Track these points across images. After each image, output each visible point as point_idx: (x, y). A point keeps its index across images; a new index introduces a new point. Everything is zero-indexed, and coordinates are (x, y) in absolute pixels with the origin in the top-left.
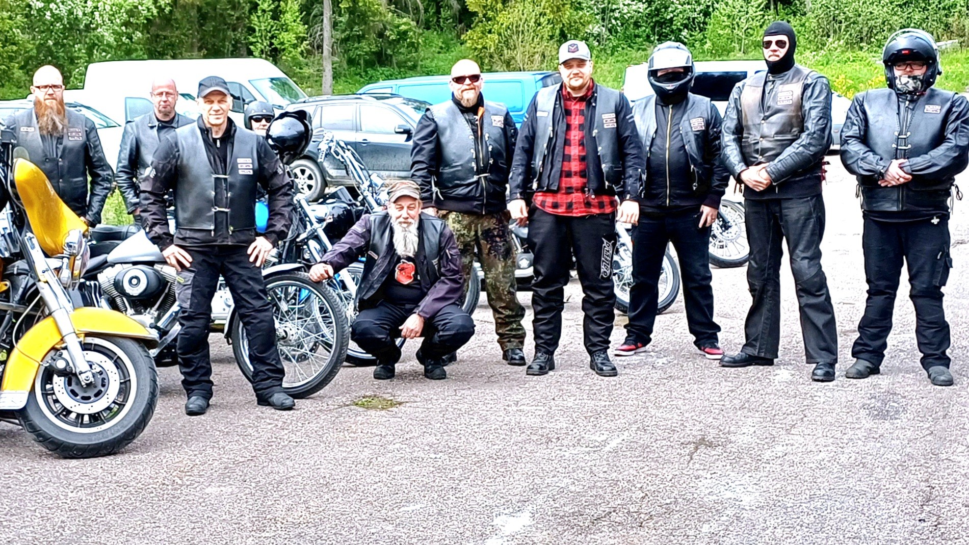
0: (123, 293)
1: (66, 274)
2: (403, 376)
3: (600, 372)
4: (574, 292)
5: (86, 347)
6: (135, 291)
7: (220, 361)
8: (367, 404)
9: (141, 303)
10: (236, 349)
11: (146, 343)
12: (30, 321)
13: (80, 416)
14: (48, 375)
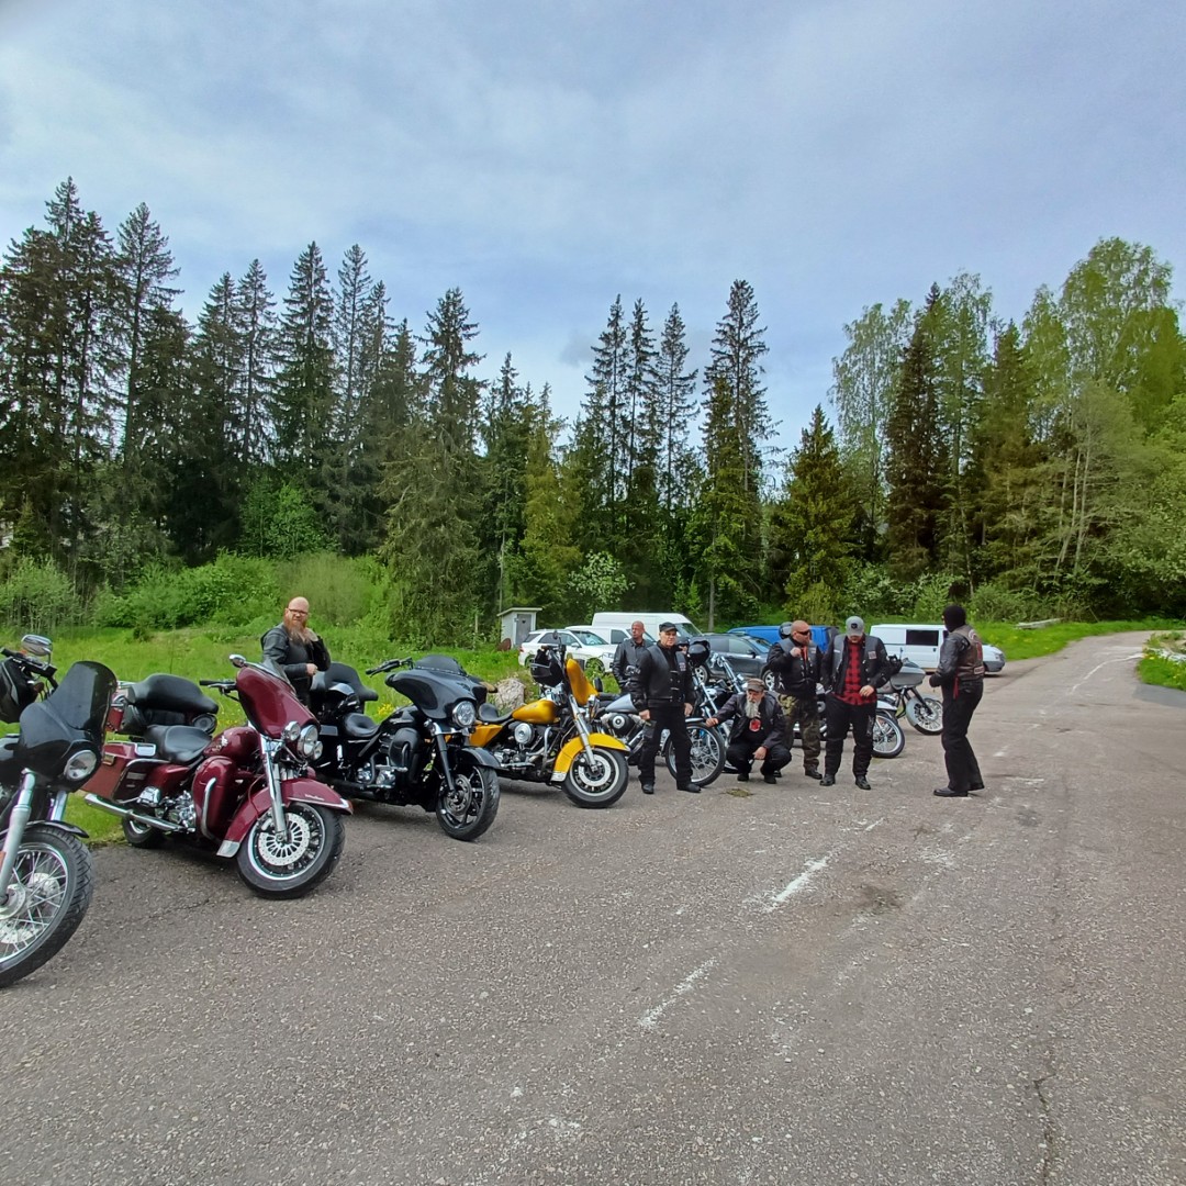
0: (612, 727)
1: (587, 716)
2: (753, 780)
5: (594, 753)
6: (618, 726)
7: (658, 765)
8: (736, 793)
9: (620, 733)
10: (667, 760)
11: (623, 753)
12: (569, 737)
13: (590, 787)
14: (576, 765)
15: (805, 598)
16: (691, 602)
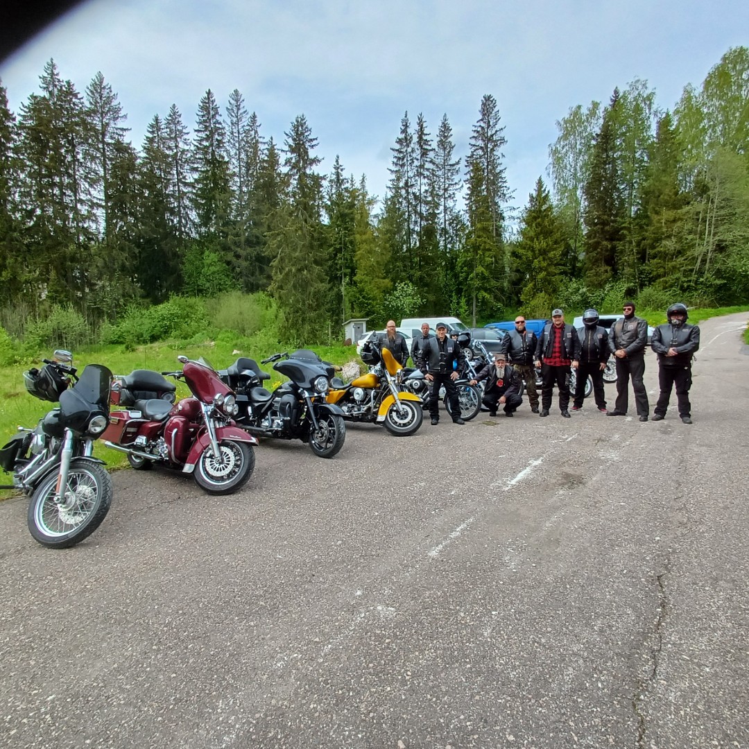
0: (413, 388)
1: (396, 382)
2: (499, 415)
3: (565, 416)
4: (556, 390)
5: (402, 403)
6: (416, 387)
7: (441, 409)
8: (488, 424)
9: (418, 391)
10: (447, 406)
11: (419, 403)
12: (386, 396)
13: (400, 424)
14: (391, 411)
15: (533, 303)
16: (462, 310)
